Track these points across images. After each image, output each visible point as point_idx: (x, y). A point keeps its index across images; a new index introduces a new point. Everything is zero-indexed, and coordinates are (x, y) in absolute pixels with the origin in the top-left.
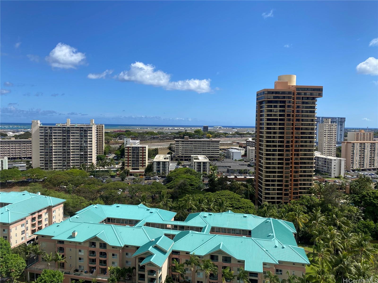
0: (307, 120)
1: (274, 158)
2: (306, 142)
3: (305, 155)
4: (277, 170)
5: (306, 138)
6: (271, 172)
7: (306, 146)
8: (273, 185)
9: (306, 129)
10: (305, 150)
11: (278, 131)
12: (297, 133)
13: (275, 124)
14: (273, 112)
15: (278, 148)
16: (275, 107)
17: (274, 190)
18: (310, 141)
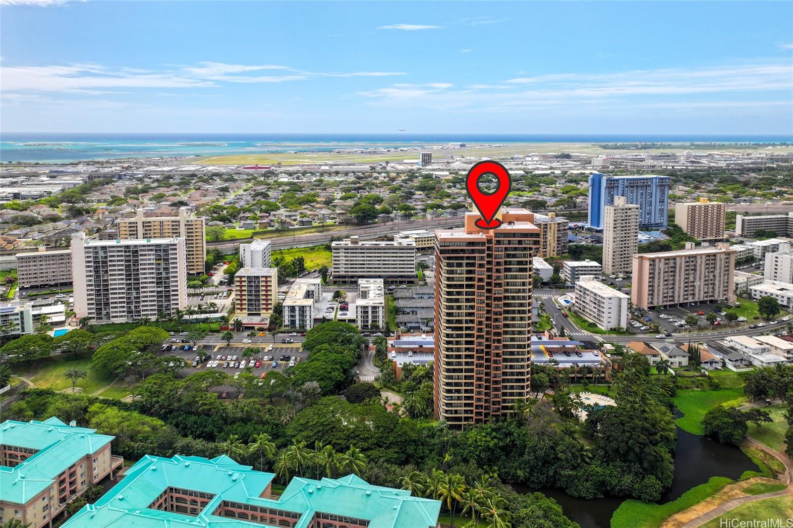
0: (515, 284)
1: (458, 348)
2: (513, 319)
3: (512, 340)
4: (464, 367)
5: (514, 312)
6: (454, 371)
7: (514, 326)
8: (459, 391)
9: (513, 298)
10: (513, 333)
11: (465, 304)
12: (497, 306)
13: (459, 293)
14: (456, 273)
15: (464, 332)
16: (460, 265)
17: (459, 398)
18: (521, 318)
